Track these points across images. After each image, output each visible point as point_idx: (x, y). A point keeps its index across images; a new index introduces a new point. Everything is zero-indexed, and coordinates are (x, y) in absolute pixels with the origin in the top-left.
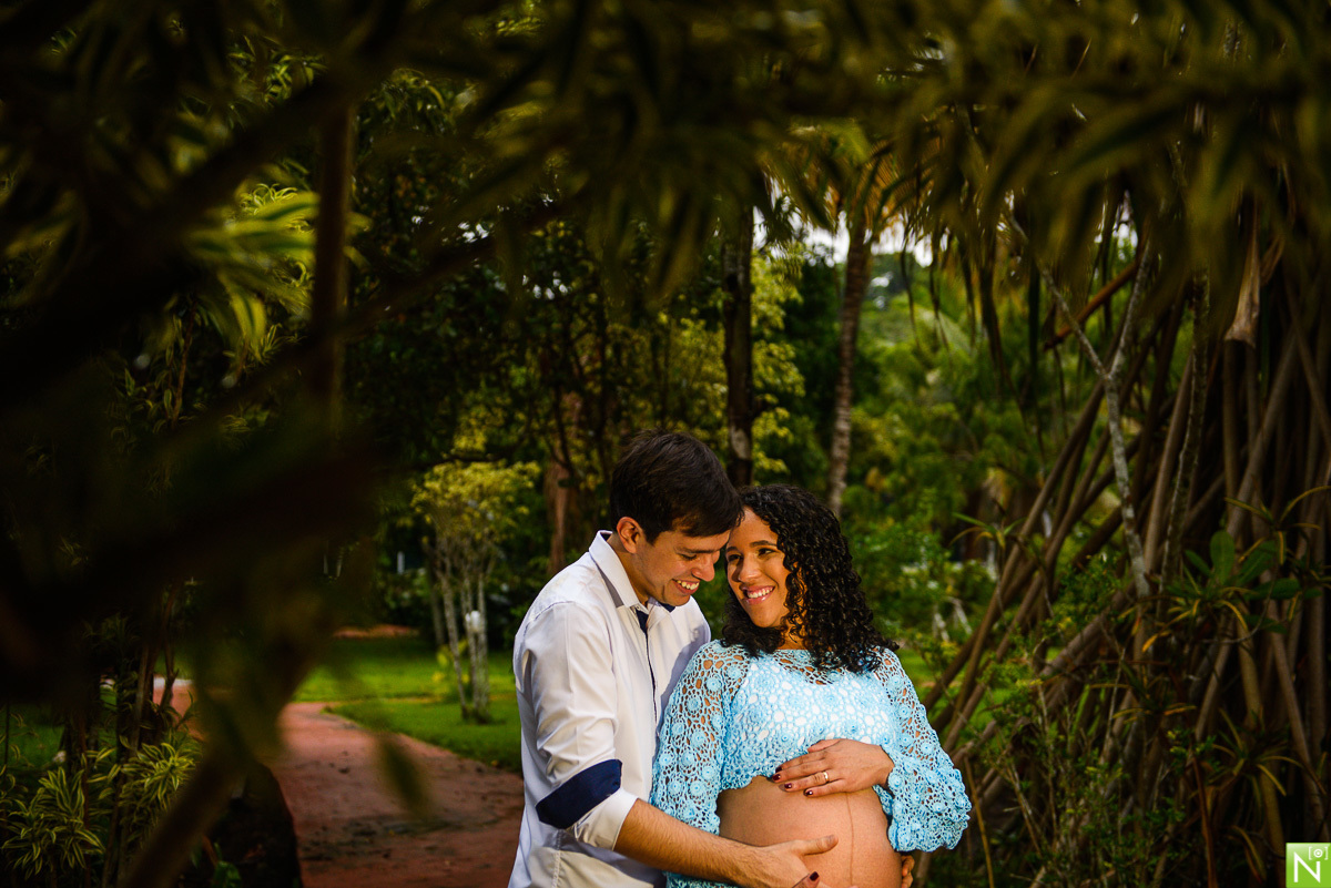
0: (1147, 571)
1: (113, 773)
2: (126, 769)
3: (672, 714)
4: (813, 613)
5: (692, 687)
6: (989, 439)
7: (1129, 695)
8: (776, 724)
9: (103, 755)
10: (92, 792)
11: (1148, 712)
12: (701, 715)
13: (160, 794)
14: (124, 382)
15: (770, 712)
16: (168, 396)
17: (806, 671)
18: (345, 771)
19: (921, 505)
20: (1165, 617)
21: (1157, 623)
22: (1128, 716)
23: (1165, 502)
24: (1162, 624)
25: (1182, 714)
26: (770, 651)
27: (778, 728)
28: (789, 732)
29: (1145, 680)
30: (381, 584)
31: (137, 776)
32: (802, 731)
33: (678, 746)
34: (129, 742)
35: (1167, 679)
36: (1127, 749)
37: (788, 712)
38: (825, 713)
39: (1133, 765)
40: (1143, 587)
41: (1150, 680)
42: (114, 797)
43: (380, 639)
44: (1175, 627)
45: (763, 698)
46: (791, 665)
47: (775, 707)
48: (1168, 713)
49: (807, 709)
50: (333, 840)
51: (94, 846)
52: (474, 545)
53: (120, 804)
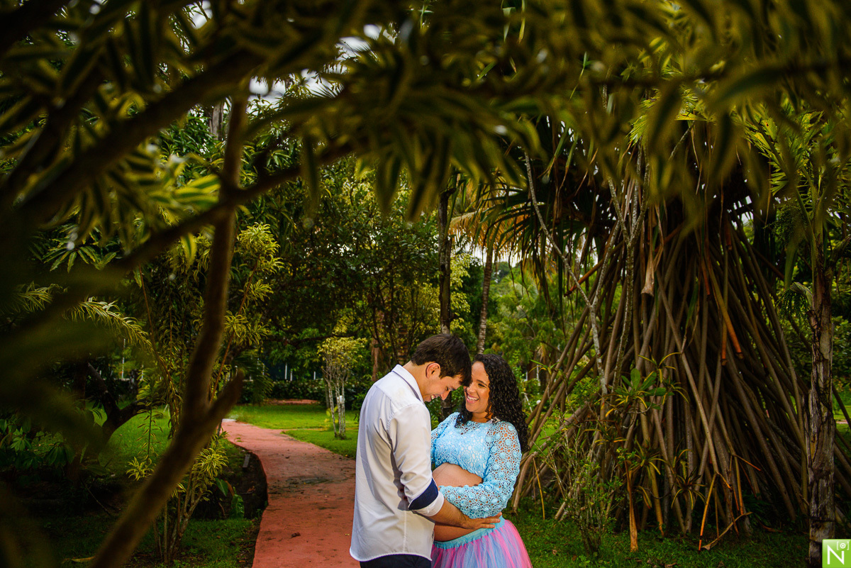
0: (606, 384)
13: (208, 469)
18: (287, 458)
20: (614, 403)
21: (611, 405)
24: (613, 406)
25: (621, 442)
30: (307, 384)
31: (200, 461)
35: (614, 427)
40: (605, 390)
41: (607, 428)
44: (618, 407)
48: (615, 441)
50: (281, 486)
51: (181, 489)
52: (341, 369)
53: (193, 472)
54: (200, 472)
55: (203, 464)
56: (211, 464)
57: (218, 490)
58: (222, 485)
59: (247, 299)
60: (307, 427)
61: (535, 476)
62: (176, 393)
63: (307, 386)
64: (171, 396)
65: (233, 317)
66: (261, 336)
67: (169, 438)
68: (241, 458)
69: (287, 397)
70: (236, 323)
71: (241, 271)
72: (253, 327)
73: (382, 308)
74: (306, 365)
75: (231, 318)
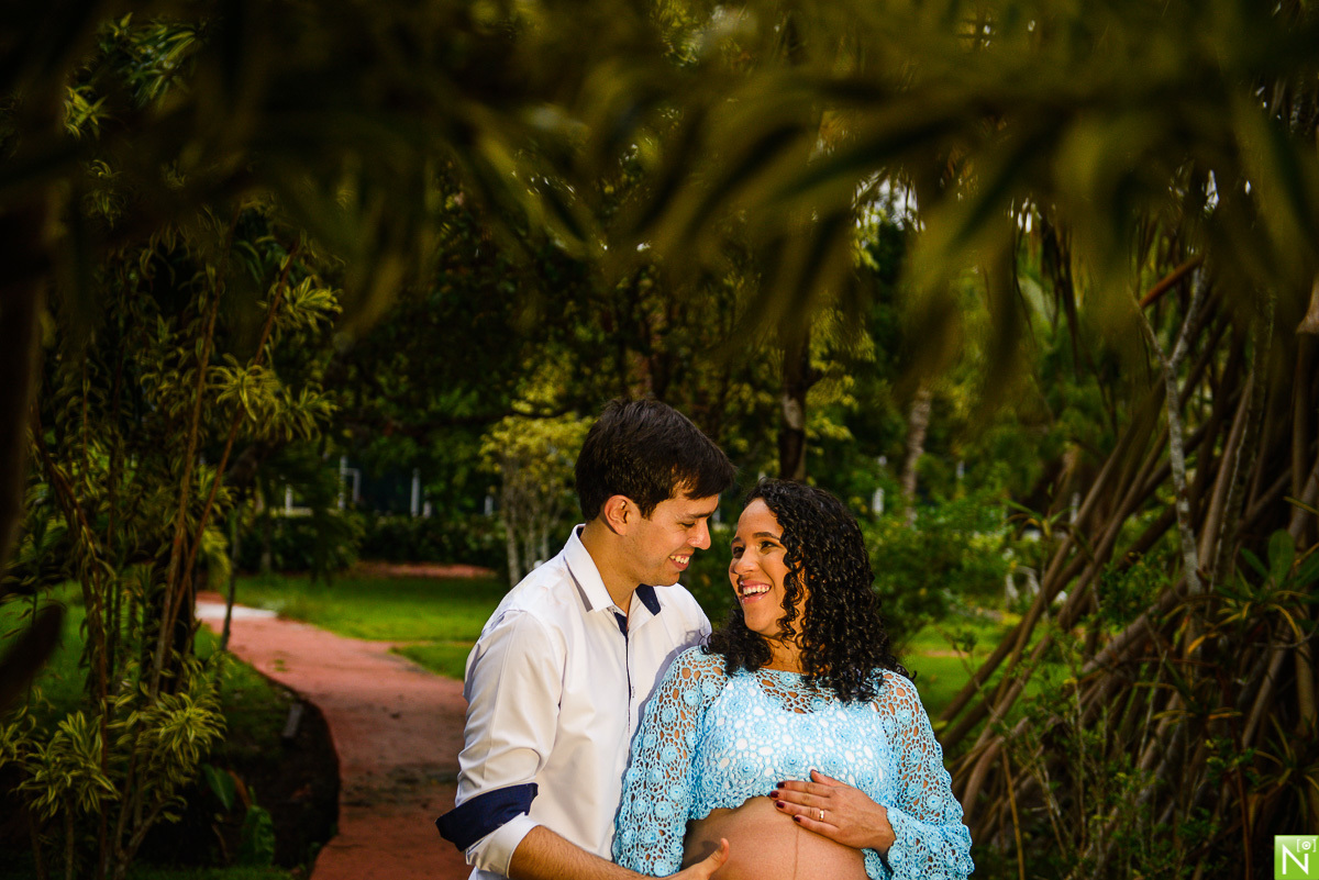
0: (1200, 568)
1: (131, 720)
2: (143, 716)
3: (646, 724)
4: (813, 622)
5: (668, 696)
6: (1067, 412)
7: (1176, 695)
8: (737, 753)
9: (122, 701)
10: (110, 736)
11: (1191, 715)
12: (675, 728)
13: (175, 744)
14: (156, 328)
15: (733, 738)
16: (200, 343)
17: (788, 696)
18: (396, 716)
19: (990, 478)
20: (1215, 619)
21: (1207, 624)
22: (1174, 717)
23: (1223, 500)
24: (1211, 625)
25: (1229, 720)
26: (752, 668)
27: (739, 757)
28: (753, 763)
29: (1191, 682)
30: (463, 526)
31: (156, 725)
32: (768, 762)
33: (647, 760)
34: (149, 689)
35: (1214, 681)
36: (1170, 749)
37: (752, 740)
38: (798, 744)
39: (1175, 768)
40: (1194, 584)
41: (1197, 681)
42: (132, 742)
43: (458, 580)
44: (1227, 629)
45: (730, 722)
46: (771, 688)
47: (739, 734)
48: (1212, 717)
49: (776, 738)
50: (375, 786)
51: (109, 793)
52: (541, 496)
53: (138, 751)
54: (156, 752)
55: (163, 731)
56: (182, 730)
57: (211, 795)
58: (221, 783)
59: (275, 327)
60: (456, 639)
61: (1007, 797)
62: (98, 555)
63: (465, 533)
64: (85, 563)
65: (240, 372)
66: (316, 419)
67: (82, 665)
68: (281, 712)
69: (415, 558)
70: (249, 387)
71: (263, 255)
72: (296, 397)
73: (643, 347)
74: (460, 477)
75: (234, 374)
